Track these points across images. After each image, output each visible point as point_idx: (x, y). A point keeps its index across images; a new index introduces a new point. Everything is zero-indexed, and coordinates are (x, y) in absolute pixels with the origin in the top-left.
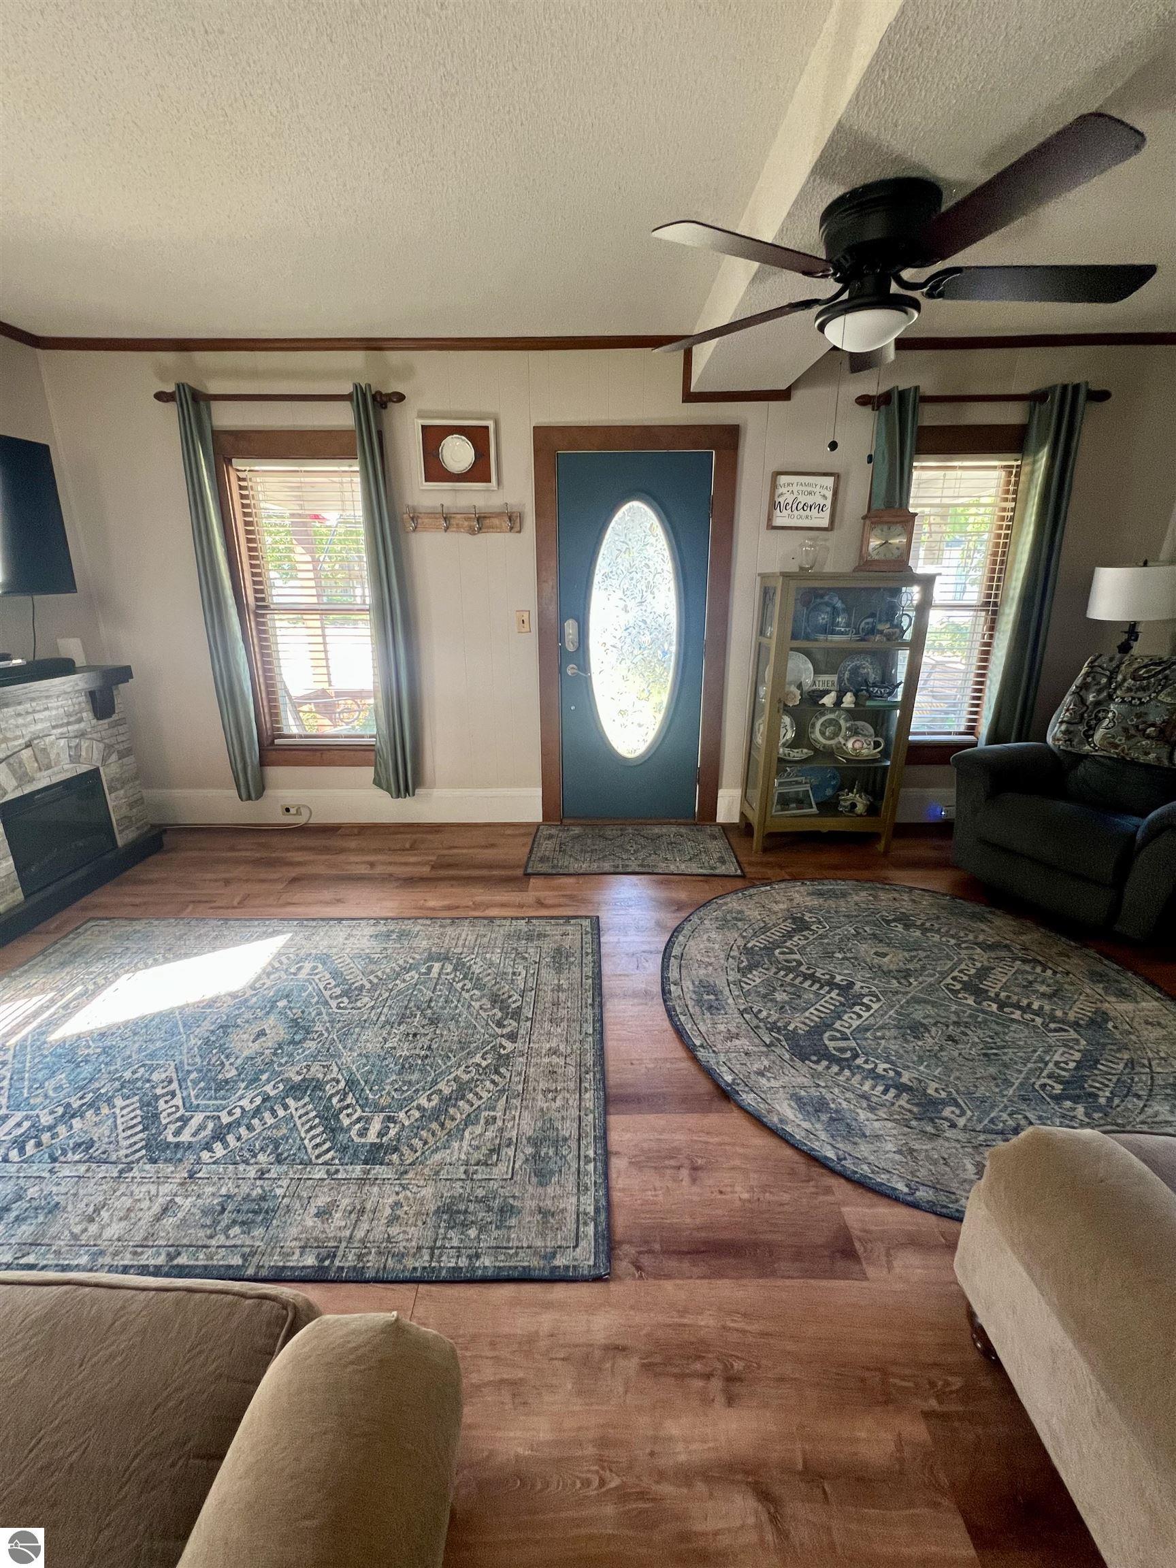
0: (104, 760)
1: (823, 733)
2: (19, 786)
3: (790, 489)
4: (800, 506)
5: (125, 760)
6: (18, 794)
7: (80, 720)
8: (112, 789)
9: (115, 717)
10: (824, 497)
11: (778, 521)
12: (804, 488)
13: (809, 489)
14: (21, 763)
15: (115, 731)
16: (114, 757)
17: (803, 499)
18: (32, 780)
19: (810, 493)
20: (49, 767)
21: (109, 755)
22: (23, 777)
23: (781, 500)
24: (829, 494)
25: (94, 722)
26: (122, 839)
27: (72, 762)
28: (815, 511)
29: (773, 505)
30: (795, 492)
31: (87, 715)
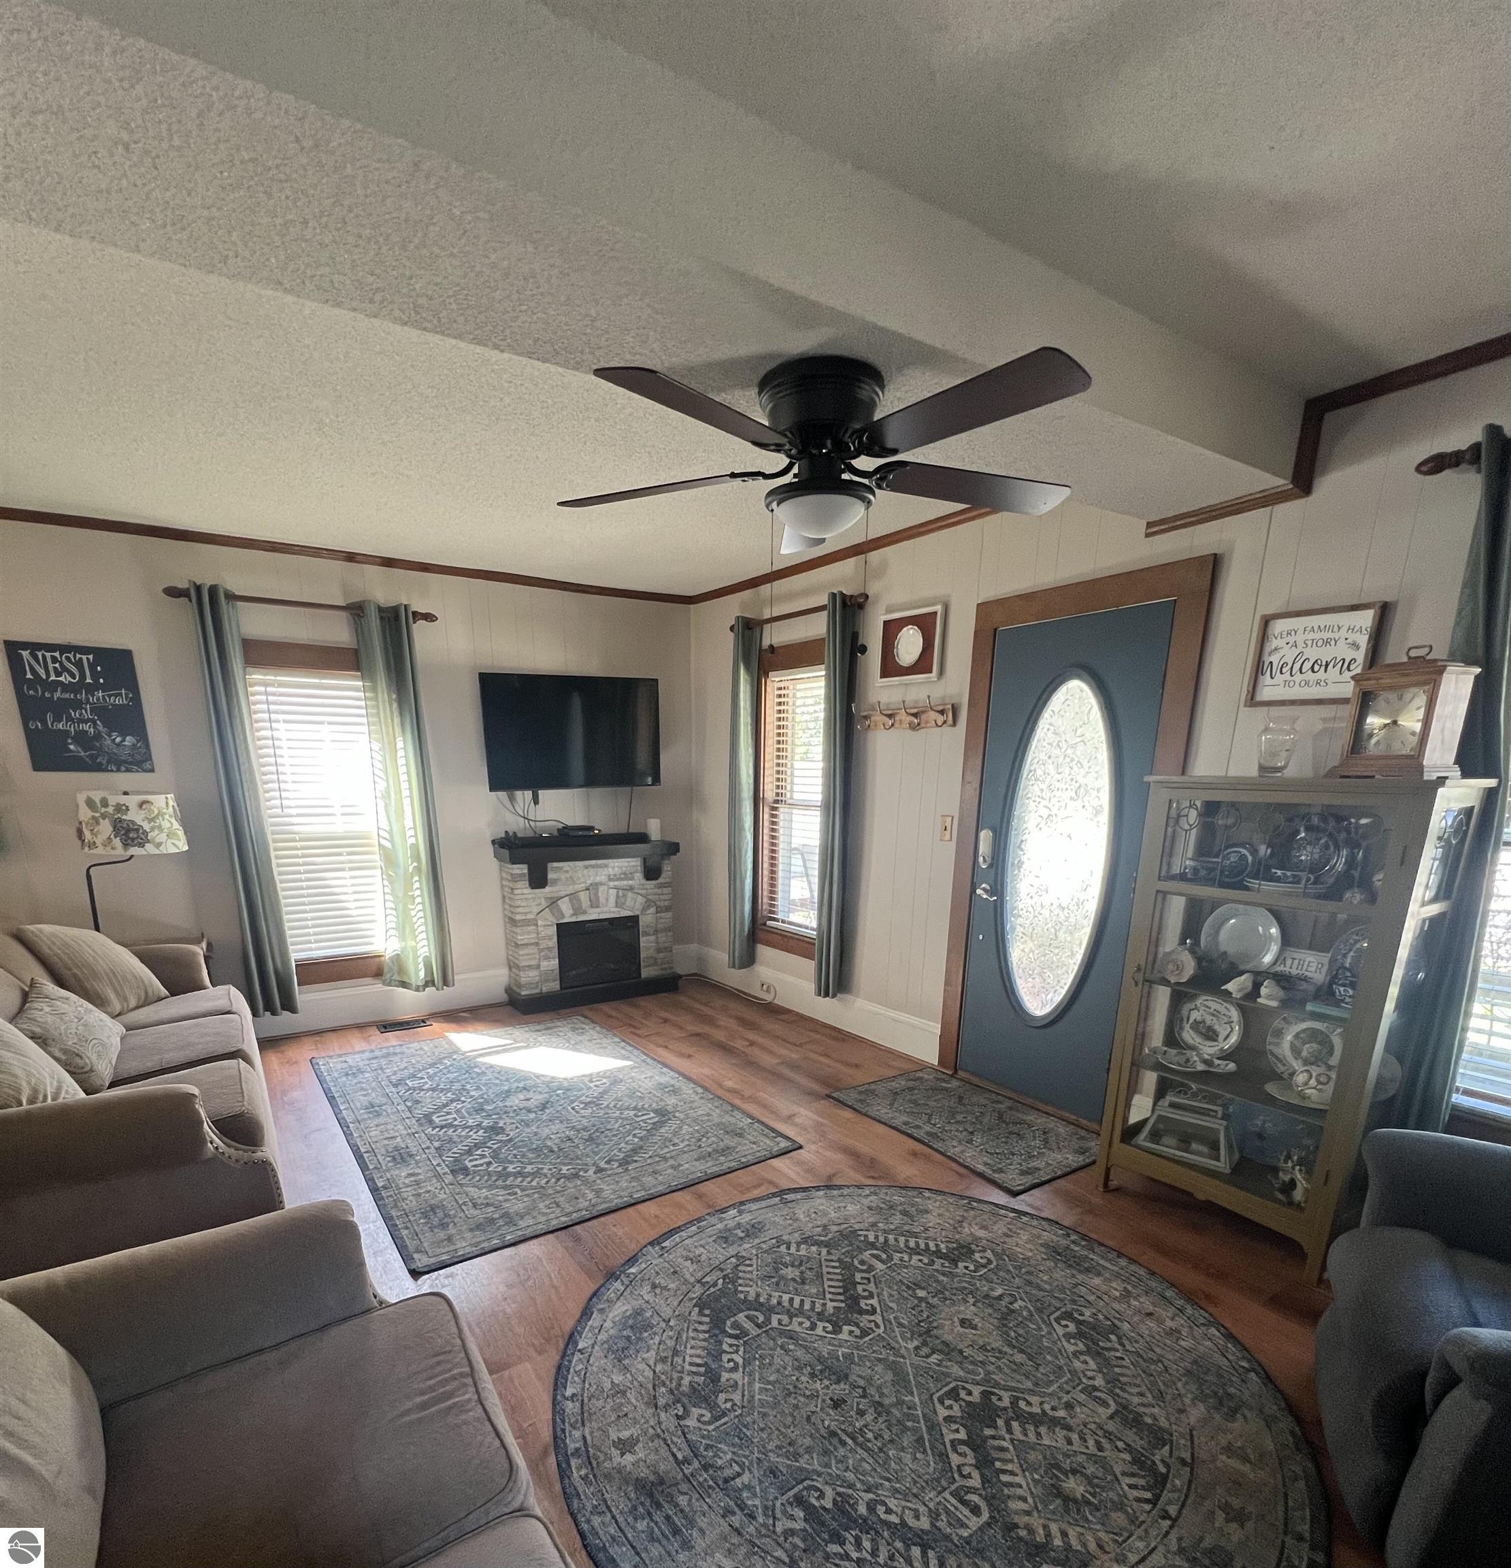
0: (644, 910)
1: (1296, 1052)
2: (572, 915)
3: (1291, 639)
4: (1307, 666)
5: (663, 915)
6: (574, 919)
7: (632, 879)
8: (647, 934)
9: (660, 880)
10: (1355, 646)
11: (1265, 693)
12: (1317, 636)
13: (1325, 635)
14: (579, 900)
15: (659, 891)
16: (652, 910)
17: (1313, 654)
18: (585, 912)
19: (1327, 642)
20: (597, 907)
21: (649, 907)
22: (577, 910)
23: (1275, 659)
24: (1363, 640)
25: (644, 881)
26: (646, 973)
27: (617, 906)
28: (1333, 672)
29: (1259, 669)
30: (1301, 645)
31: (639, 876)
